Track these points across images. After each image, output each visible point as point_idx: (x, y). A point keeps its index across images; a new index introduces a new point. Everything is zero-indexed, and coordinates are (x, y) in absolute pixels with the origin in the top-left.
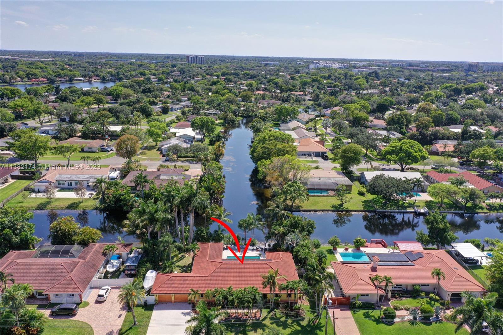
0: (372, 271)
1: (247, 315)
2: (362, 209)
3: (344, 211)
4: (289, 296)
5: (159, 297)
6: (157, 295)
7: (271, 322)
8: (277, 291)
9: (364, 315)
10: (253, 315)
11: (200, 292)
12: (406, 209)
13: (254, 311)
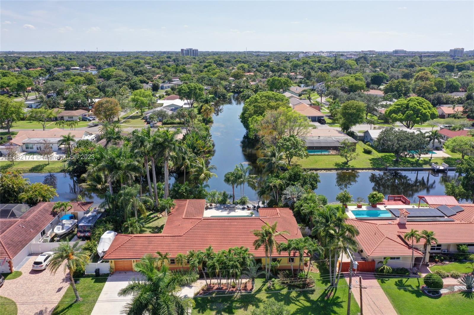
0: (400, 228)
1: (234, 287)
2: (371, 167)
3: (350, 169)
4: (292, 260)
5: (115, 264)
6: (113, 261)
7: (268, 295)
8: (275, 254)
9: (396, 284)
10: (242, 286)
11: (170, 256)
12: (422, 167)
13: (244, 281)
